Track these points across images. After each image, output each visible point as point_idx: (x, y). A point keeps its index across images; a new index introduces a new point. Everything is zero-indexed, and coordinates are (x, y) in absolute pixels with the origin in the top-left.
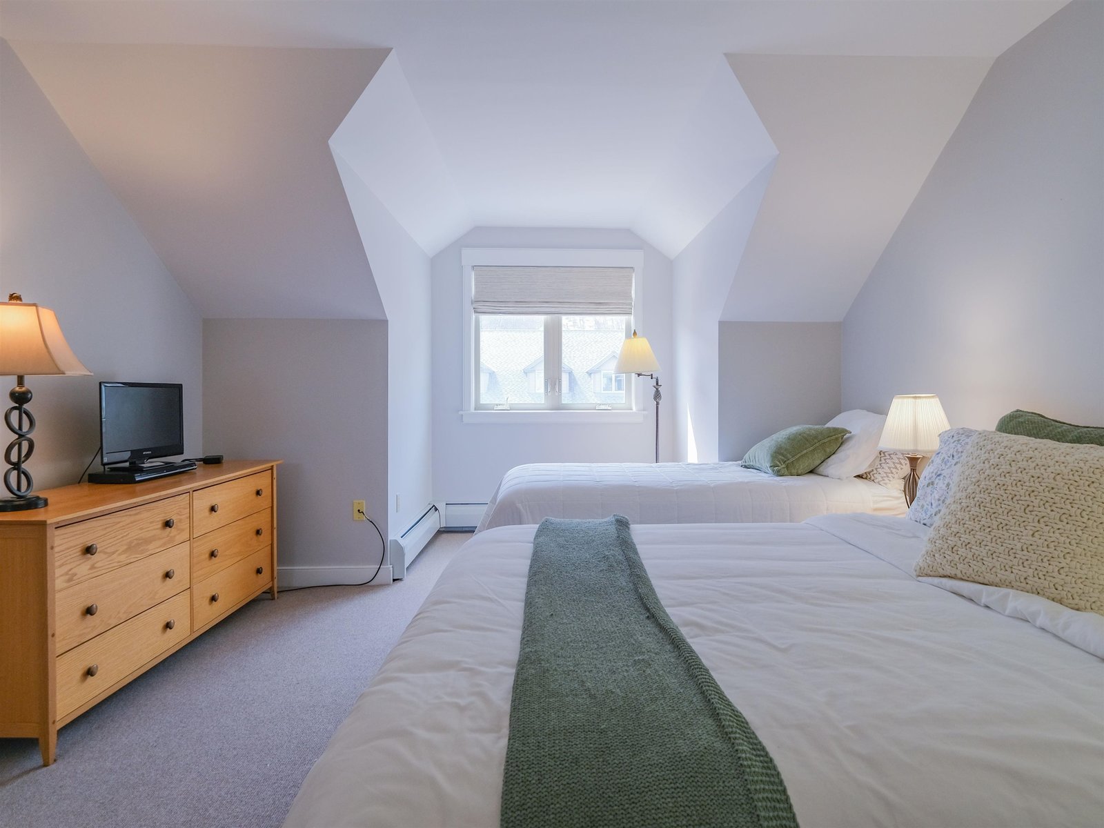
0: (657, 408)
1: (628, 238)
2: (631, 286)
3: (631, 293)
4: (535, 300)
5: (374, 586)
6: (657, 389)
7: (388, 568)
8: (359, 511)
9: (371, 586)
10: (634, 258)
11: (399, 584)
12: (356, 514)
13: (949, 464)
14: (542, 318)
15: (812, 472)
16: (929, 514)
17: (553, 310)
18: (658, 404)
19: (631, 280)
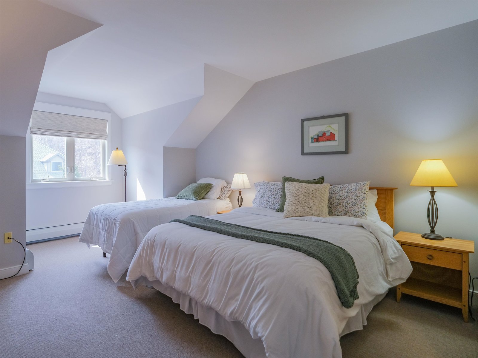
0: (126, 179)
1: (105, 107)
2: (106, 128)
3: (106, 130)
4: (64, 130)
5: (20, 276)
6: (125, 171)
7: (27, 266)
8: (8, 238)
9: (17, 277)
10: (107, 116)
11: (32, 273)
12: (7, 241)
13: (266, 191)
14: (65, 139)
15: (203, 198)
16: (264, 205)
17: (72, 135)
18: (126, 177)
19: (106, 125)
